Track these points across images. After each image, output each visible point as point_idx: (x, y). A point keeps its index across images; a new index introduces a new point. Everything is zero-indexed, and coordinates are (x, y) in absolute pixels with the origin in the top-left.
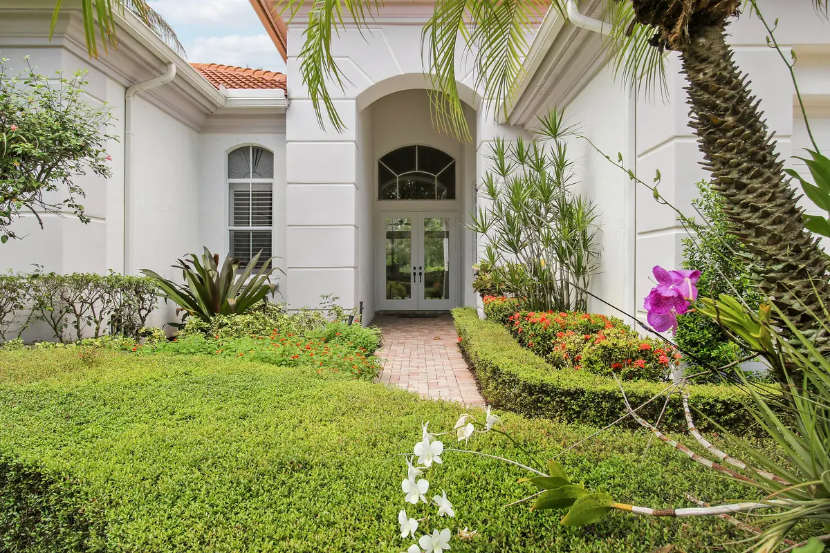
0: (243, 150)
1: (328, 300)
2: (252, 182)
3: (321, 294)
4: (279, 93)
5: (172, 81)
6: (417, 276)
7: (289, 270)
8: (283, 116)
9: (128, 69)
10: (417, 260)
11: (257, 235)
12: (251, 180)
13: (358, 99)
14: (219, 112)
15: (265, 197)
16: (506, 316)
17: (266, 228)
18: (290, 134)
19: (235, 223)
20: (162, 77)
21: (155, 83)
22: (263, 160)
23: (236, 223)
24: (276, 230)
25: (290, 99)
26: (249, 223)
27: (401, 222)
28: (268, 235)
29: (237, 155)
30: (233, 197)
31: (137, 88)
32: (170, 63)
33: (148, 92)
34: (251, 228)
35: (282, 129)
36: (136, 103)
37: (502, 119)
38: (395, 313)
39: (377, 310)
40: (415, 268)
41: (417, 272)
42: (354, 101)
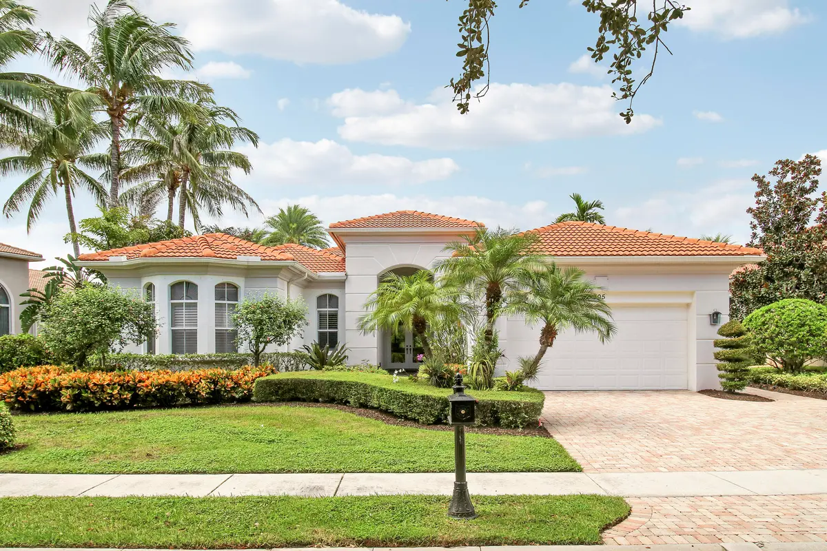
1: (365, 362)
3: (362, 359)
4: (343, 274)
6: (409, 350)
8: (345, 282)
9: (290, 276)
11: (330, 333)
12: (328, 309)
13: (379, 275)
15: (334, 317)
17: (336, 330)
18: (347, 290)
21: (300, 280)
22: (333, 300)
23: (320, 328)
24: (339, 331)
25: (348, 276)
26: (327, 328)
28: (336, 334)
29: (321, 298)
30: (319, 316)
31: (293, 282)
34: (327, 330)
35: (343, 287)
36: (292, 287)
40: (407, 346)
41: (409, 347)
42: (376, 276)
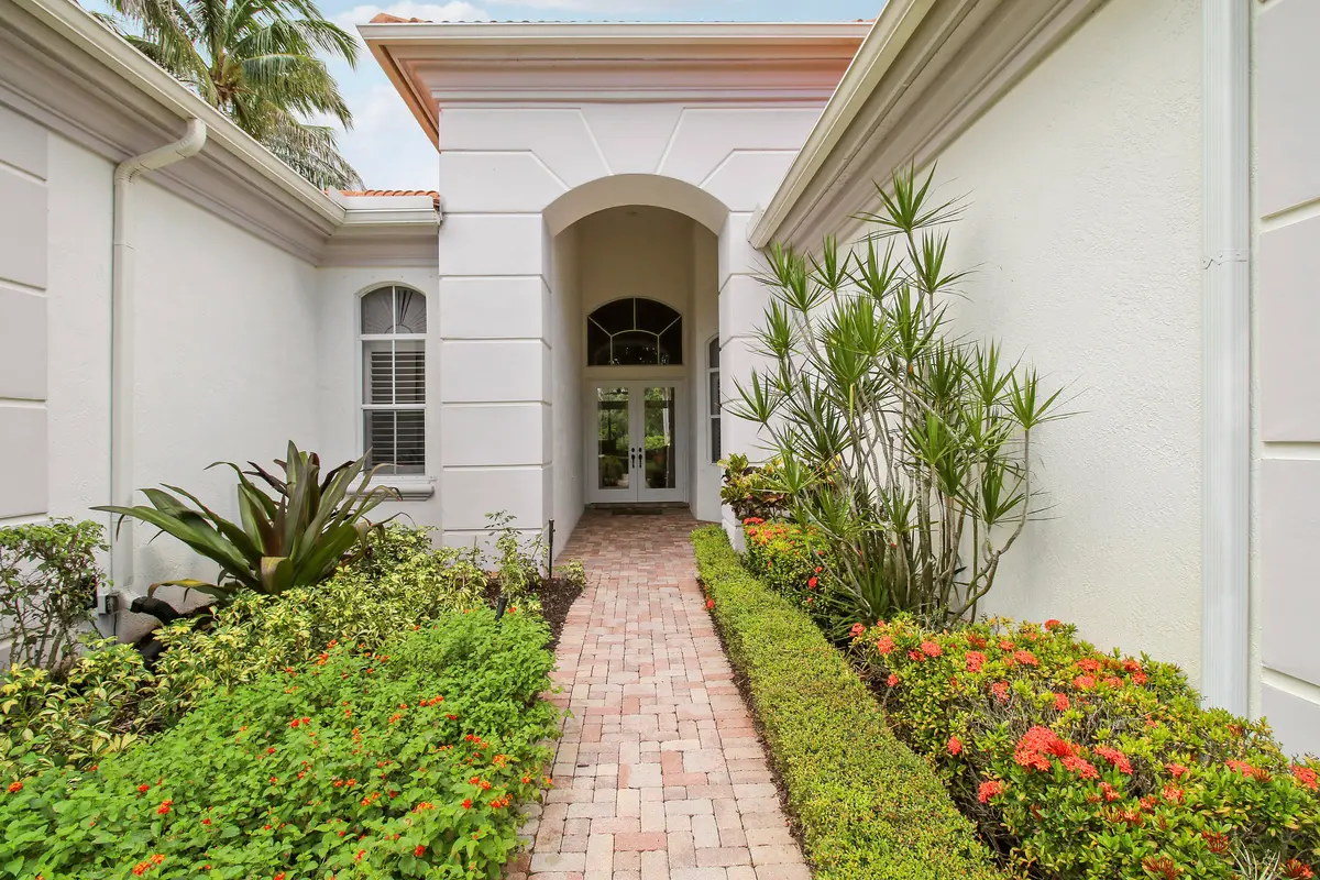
0: (383, 292)
1: (498, 521)
2: (395, 338)
3: (488, 512)
4: (427, 202)
5: (202, 152)
6: (637, 453)
7: (446, 470)
8: (435, 239)
9: (120, 132)
10: (637, 439)
11: (402, 415)
12: (393, 336)
13: (549, 214)
14: (339, 233)
15: (415, 361)
16: (801, 577)
17: (417, 406)
18: (445, 265)
19: (374, 398)
20: (178, 142)
21: (166, 156)
22: (412, 306)
23: (375, 400)
24: (430, 407)
25: (444, 213)
26: (391, 398)
27: (619, 391)
28: (419, 417)
29: (372, 300)
30: (369, 360)
31: (134, 163)
32: (192, 118)
33: (161, 171)
34: (394, 406)
35: (432, 259)
36: (133, 192)
37: (761, 240)
38: (608, 506)
39: (587, 503)
40: (633, 450)
41: (636, 446)
42: (541, 216)
